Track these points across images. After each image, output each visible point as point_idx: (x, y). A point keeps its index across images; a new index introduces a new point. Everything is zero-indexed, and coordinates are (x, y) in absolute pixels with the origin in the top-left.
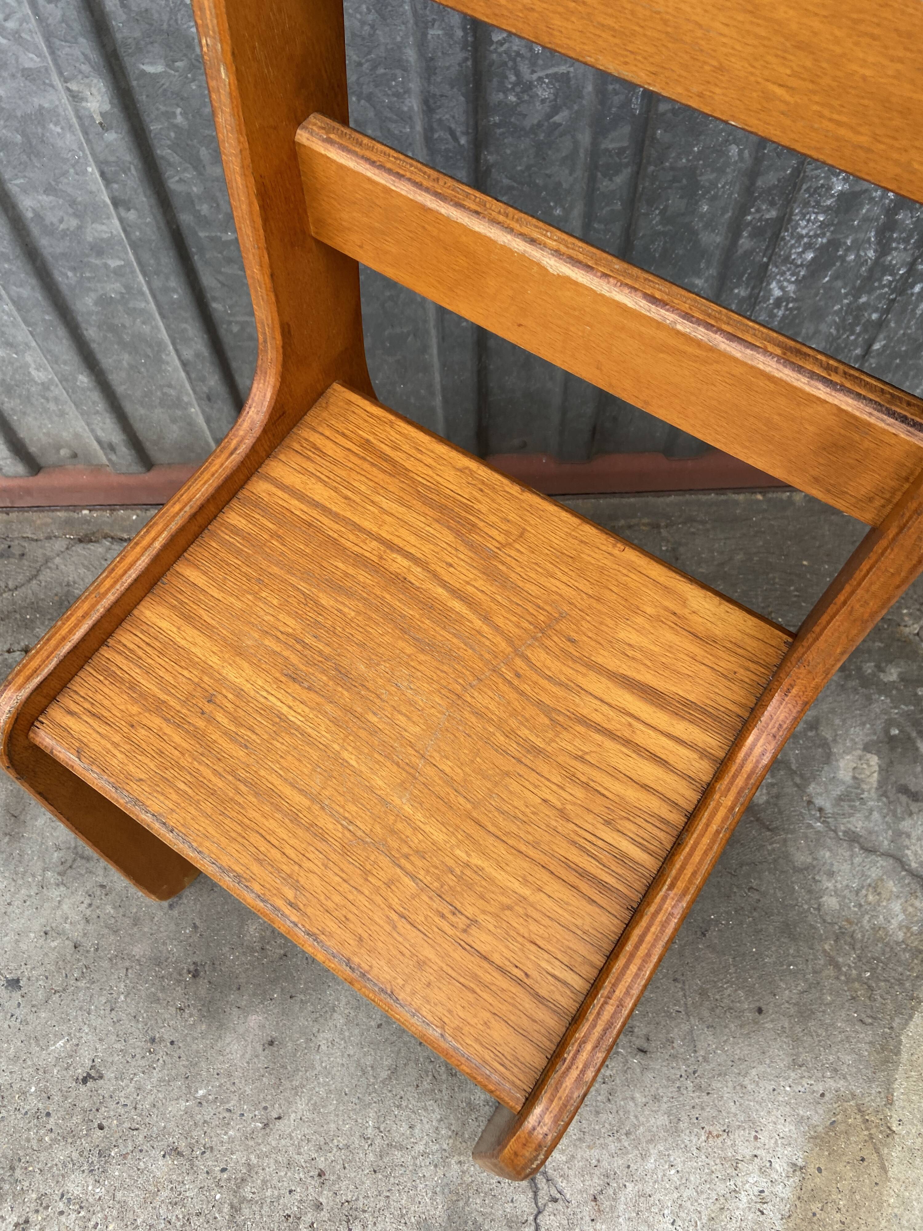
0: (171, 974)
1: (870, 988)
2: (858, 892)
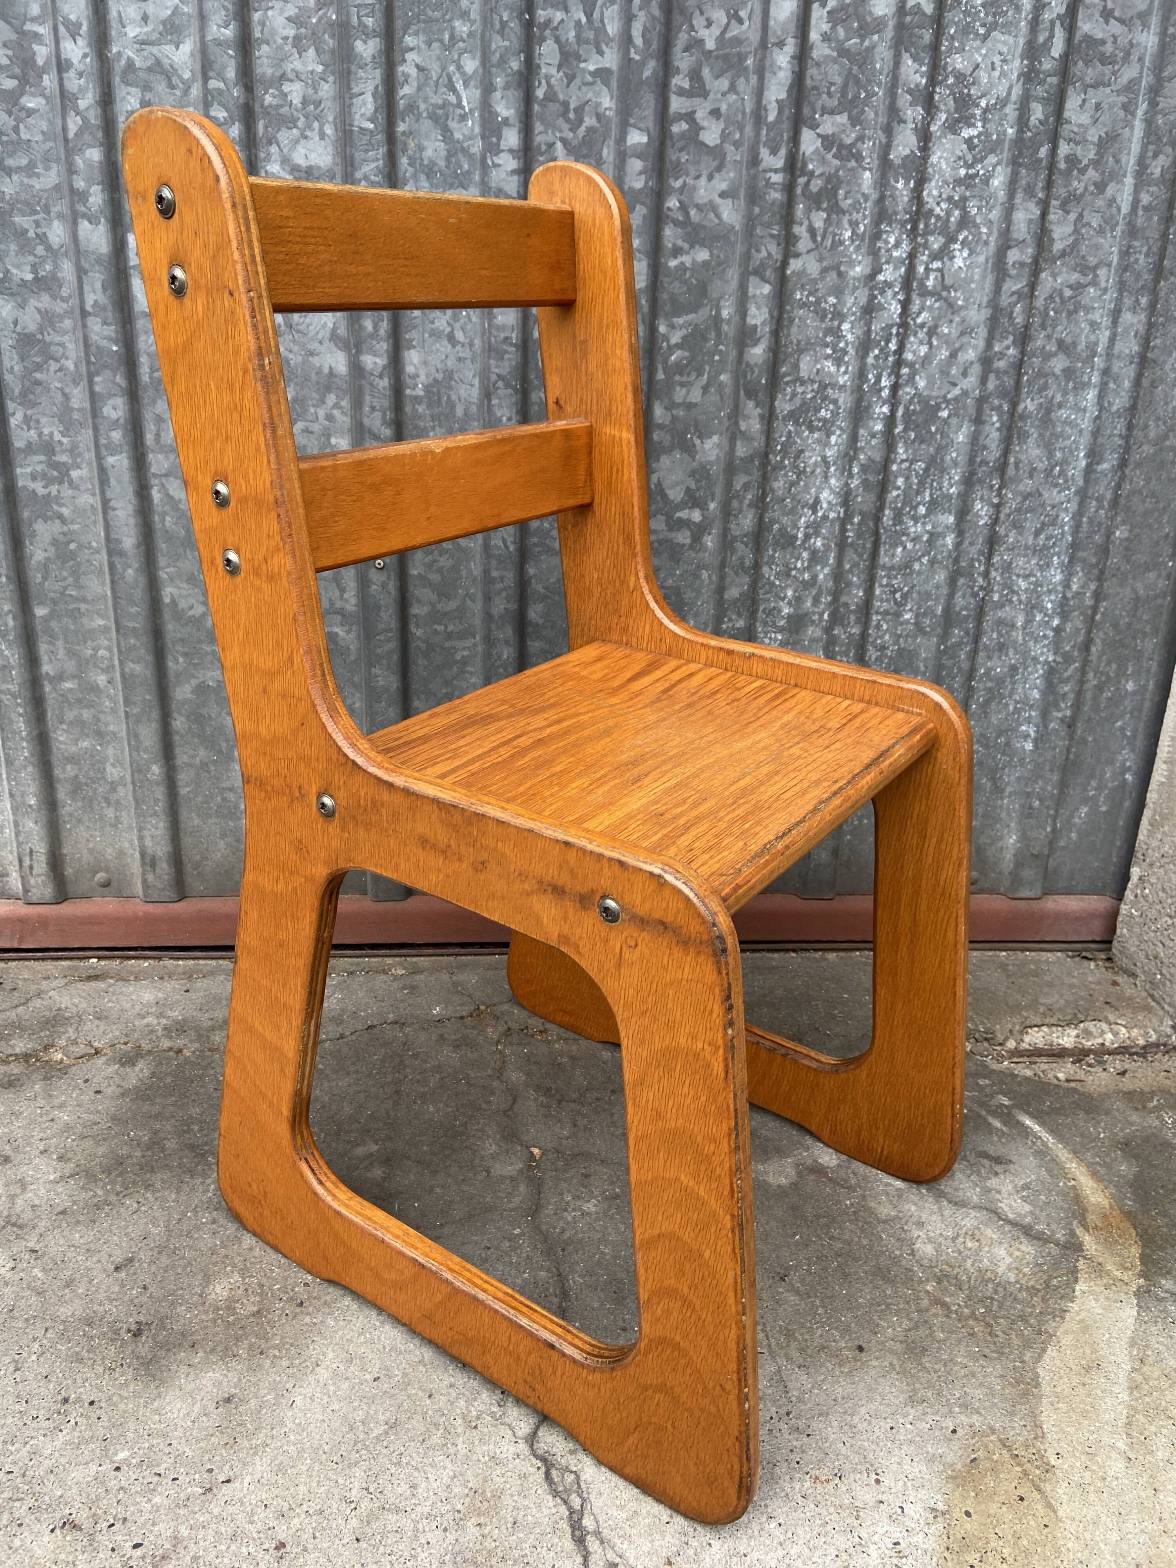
0: (104, 1334)
1: (988, 1325)
2: (954, 1239)
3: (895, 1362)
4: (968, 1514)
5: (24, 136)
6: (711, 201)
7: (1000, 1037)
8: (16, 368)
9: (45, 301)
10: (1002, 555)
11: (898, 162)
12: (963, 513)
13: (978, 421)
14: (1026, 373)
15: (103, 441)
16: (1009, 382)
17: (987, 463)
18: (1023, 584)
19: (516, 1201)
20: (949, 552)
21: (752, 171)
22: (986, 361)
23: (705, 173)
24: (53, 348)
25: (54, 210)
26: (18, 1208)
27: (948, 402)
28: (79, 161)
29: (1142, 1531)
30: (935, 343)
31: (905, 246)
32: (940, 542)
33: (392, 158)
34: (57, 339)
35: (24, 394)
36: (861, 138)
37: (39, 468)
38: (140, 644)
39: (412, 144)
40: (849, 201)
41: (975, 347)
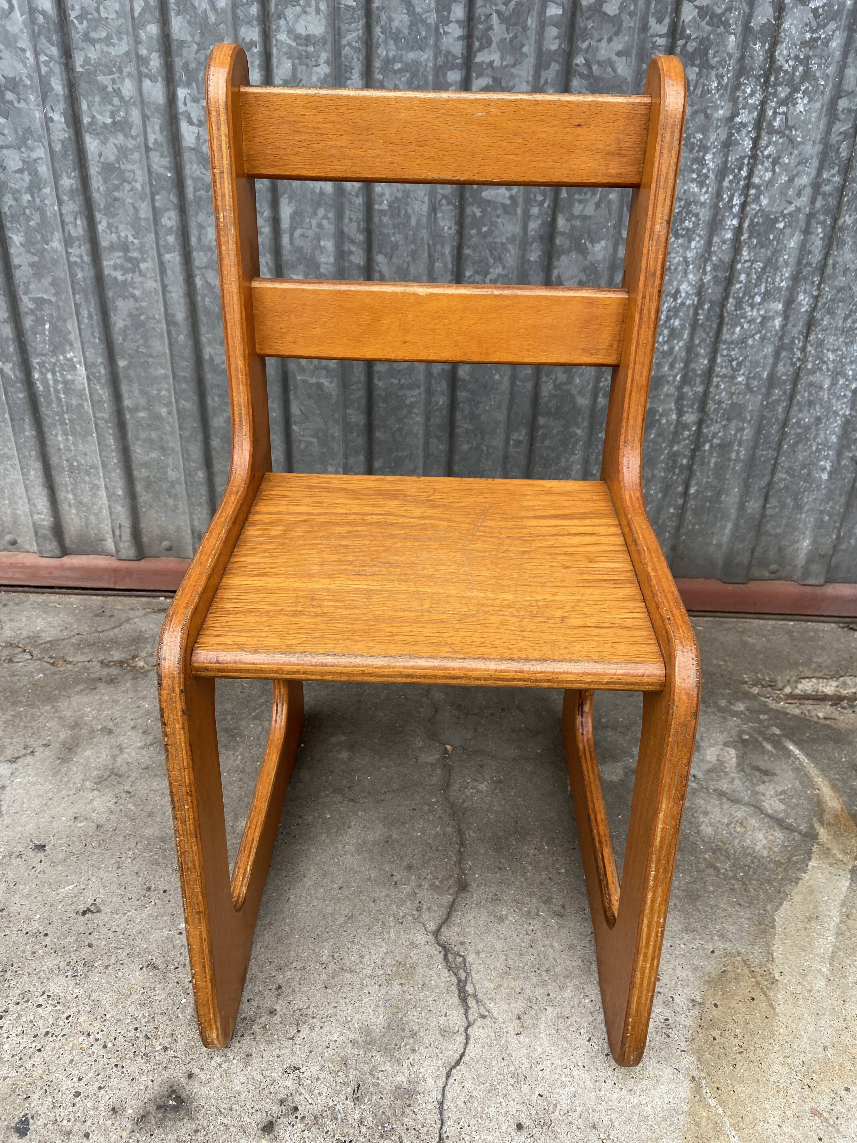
1: (744, 884)
2: (728, 825)
3: (678, 903)
4: (716, 1005)
5: (103, 15)
6: (609, 59)
7: (780, 685)
8: (101, 189)
9: (120, 139)
10: (817, 334)
11: (757, 28)
12: (790, 302)
13: (807, 232)
14: (847, 195)
15: (162, 243)
16: (833, 202)
17: (810, 265)
18: (831, 356)
19: (435, 779)
20: (777, 331)
21: (642, 36)
22: (816, 186)
23: (606, 37)
24: (127, 174)
25: (126, 70)
26: (118, 764)
27: (784, 216)
28: (143, 34)
29: (831, 1026)
30: (777, 170)
31: (759, 96)
32: (770, 324)
33: (368, 28)
34: (129, 167)
35: (108, 207)
36: (729, 9)
37: (118, 261)
38: (189, 388)
39: (384, 16)
40: (716, 59)
41: (808, 174)
